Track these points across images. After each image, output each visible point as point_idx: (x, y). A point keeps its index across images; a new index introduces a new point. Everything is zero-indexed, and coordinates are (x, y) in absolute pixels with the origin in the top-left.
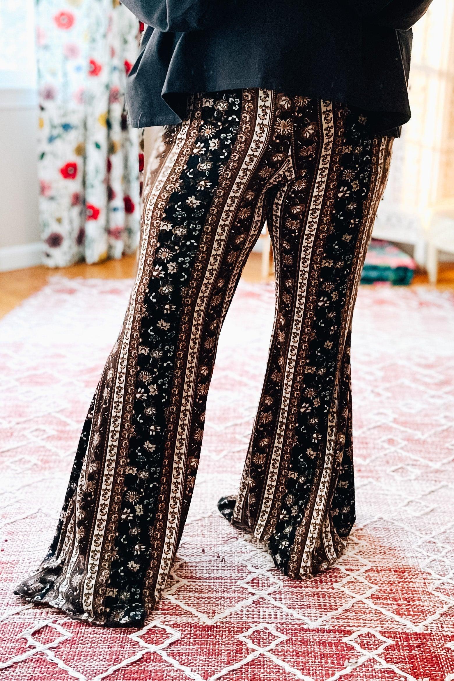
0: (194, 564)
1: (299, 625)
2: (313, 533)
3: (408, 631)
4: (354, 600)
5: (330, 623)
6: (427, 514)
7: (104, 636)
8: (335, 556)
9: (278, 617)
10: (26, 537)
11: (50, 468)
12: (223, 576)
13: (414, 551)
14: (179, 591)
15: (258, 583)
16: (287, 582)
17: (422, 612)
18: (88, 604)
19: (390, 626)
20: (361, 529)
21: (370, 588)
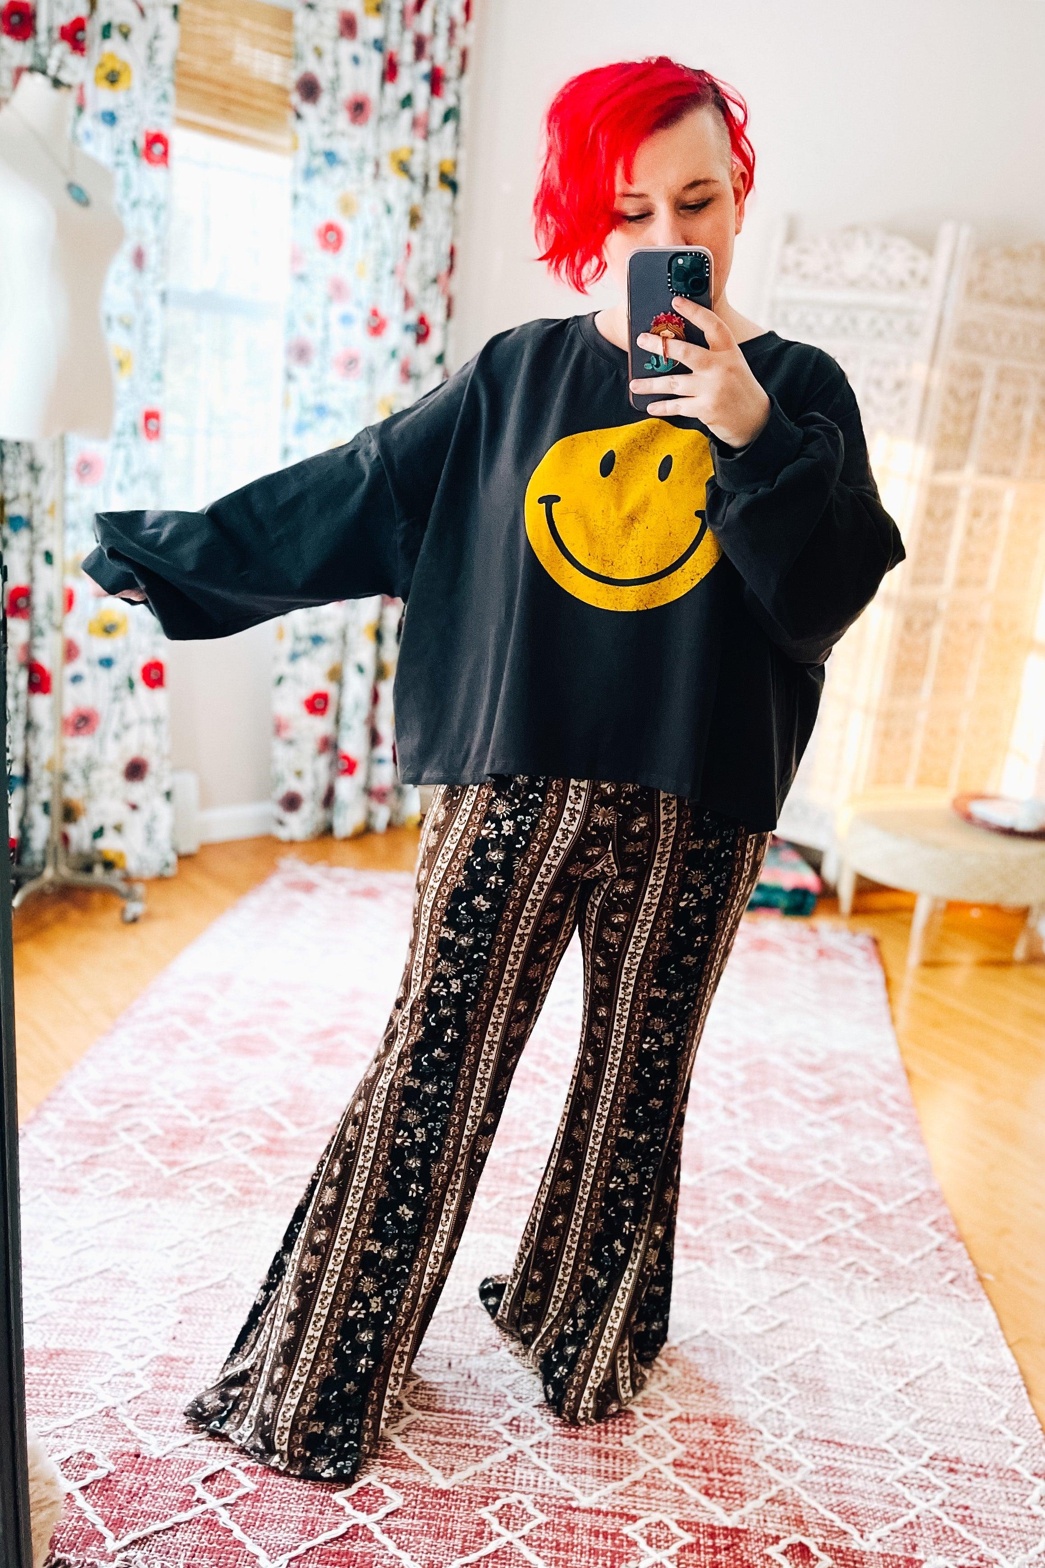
0: (434, 1386)
1: (567, 1500)
2: (601, 1362)
3: (716, 1524)
4: (649, 1467)
5: (610, 1500)
6: (772, 1330)
7: (299, 1493)
8: (630, 1394)
9: (540, 1484)
10: (207, 1320)
11: (251, 1204)
12: (472, 1409)
13: (744, 1392)
14: (409, 1429)
15: (518, 1426)
16: (558, 1428)
17: (741, 1494)
18: (282, 1441)
19: (693, 1513)
20: (675, 1348)
21: (674, 1448)
